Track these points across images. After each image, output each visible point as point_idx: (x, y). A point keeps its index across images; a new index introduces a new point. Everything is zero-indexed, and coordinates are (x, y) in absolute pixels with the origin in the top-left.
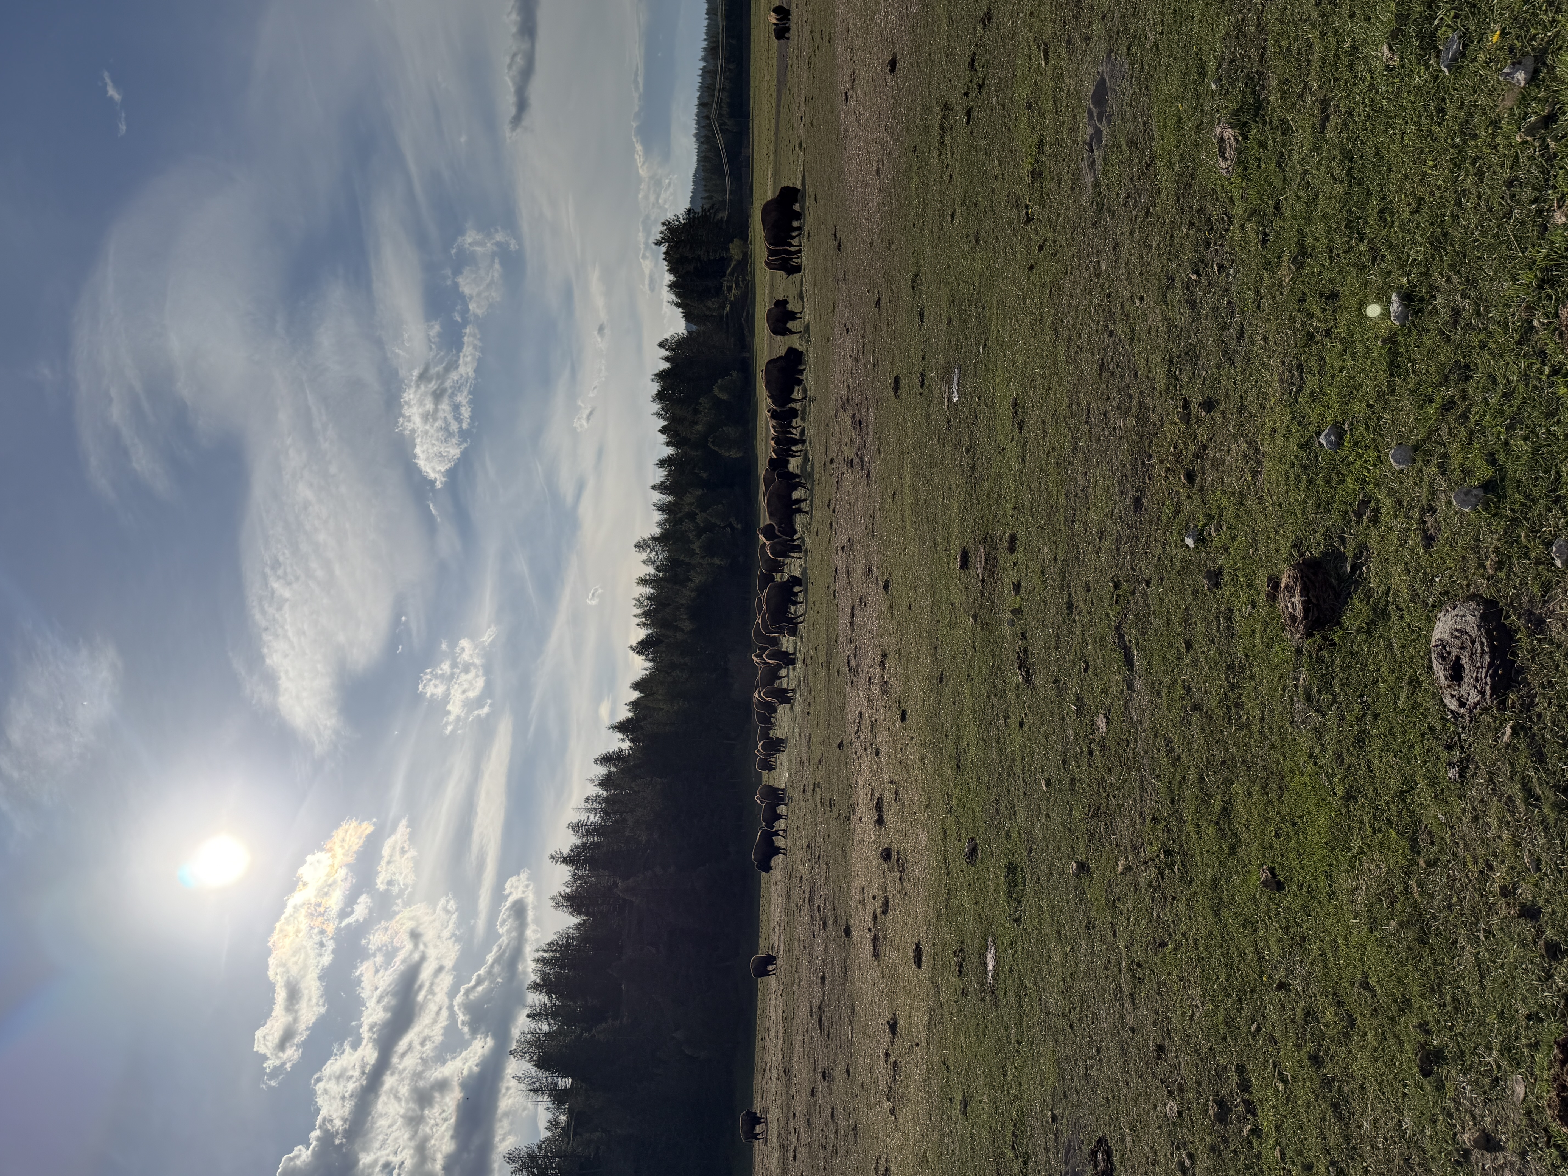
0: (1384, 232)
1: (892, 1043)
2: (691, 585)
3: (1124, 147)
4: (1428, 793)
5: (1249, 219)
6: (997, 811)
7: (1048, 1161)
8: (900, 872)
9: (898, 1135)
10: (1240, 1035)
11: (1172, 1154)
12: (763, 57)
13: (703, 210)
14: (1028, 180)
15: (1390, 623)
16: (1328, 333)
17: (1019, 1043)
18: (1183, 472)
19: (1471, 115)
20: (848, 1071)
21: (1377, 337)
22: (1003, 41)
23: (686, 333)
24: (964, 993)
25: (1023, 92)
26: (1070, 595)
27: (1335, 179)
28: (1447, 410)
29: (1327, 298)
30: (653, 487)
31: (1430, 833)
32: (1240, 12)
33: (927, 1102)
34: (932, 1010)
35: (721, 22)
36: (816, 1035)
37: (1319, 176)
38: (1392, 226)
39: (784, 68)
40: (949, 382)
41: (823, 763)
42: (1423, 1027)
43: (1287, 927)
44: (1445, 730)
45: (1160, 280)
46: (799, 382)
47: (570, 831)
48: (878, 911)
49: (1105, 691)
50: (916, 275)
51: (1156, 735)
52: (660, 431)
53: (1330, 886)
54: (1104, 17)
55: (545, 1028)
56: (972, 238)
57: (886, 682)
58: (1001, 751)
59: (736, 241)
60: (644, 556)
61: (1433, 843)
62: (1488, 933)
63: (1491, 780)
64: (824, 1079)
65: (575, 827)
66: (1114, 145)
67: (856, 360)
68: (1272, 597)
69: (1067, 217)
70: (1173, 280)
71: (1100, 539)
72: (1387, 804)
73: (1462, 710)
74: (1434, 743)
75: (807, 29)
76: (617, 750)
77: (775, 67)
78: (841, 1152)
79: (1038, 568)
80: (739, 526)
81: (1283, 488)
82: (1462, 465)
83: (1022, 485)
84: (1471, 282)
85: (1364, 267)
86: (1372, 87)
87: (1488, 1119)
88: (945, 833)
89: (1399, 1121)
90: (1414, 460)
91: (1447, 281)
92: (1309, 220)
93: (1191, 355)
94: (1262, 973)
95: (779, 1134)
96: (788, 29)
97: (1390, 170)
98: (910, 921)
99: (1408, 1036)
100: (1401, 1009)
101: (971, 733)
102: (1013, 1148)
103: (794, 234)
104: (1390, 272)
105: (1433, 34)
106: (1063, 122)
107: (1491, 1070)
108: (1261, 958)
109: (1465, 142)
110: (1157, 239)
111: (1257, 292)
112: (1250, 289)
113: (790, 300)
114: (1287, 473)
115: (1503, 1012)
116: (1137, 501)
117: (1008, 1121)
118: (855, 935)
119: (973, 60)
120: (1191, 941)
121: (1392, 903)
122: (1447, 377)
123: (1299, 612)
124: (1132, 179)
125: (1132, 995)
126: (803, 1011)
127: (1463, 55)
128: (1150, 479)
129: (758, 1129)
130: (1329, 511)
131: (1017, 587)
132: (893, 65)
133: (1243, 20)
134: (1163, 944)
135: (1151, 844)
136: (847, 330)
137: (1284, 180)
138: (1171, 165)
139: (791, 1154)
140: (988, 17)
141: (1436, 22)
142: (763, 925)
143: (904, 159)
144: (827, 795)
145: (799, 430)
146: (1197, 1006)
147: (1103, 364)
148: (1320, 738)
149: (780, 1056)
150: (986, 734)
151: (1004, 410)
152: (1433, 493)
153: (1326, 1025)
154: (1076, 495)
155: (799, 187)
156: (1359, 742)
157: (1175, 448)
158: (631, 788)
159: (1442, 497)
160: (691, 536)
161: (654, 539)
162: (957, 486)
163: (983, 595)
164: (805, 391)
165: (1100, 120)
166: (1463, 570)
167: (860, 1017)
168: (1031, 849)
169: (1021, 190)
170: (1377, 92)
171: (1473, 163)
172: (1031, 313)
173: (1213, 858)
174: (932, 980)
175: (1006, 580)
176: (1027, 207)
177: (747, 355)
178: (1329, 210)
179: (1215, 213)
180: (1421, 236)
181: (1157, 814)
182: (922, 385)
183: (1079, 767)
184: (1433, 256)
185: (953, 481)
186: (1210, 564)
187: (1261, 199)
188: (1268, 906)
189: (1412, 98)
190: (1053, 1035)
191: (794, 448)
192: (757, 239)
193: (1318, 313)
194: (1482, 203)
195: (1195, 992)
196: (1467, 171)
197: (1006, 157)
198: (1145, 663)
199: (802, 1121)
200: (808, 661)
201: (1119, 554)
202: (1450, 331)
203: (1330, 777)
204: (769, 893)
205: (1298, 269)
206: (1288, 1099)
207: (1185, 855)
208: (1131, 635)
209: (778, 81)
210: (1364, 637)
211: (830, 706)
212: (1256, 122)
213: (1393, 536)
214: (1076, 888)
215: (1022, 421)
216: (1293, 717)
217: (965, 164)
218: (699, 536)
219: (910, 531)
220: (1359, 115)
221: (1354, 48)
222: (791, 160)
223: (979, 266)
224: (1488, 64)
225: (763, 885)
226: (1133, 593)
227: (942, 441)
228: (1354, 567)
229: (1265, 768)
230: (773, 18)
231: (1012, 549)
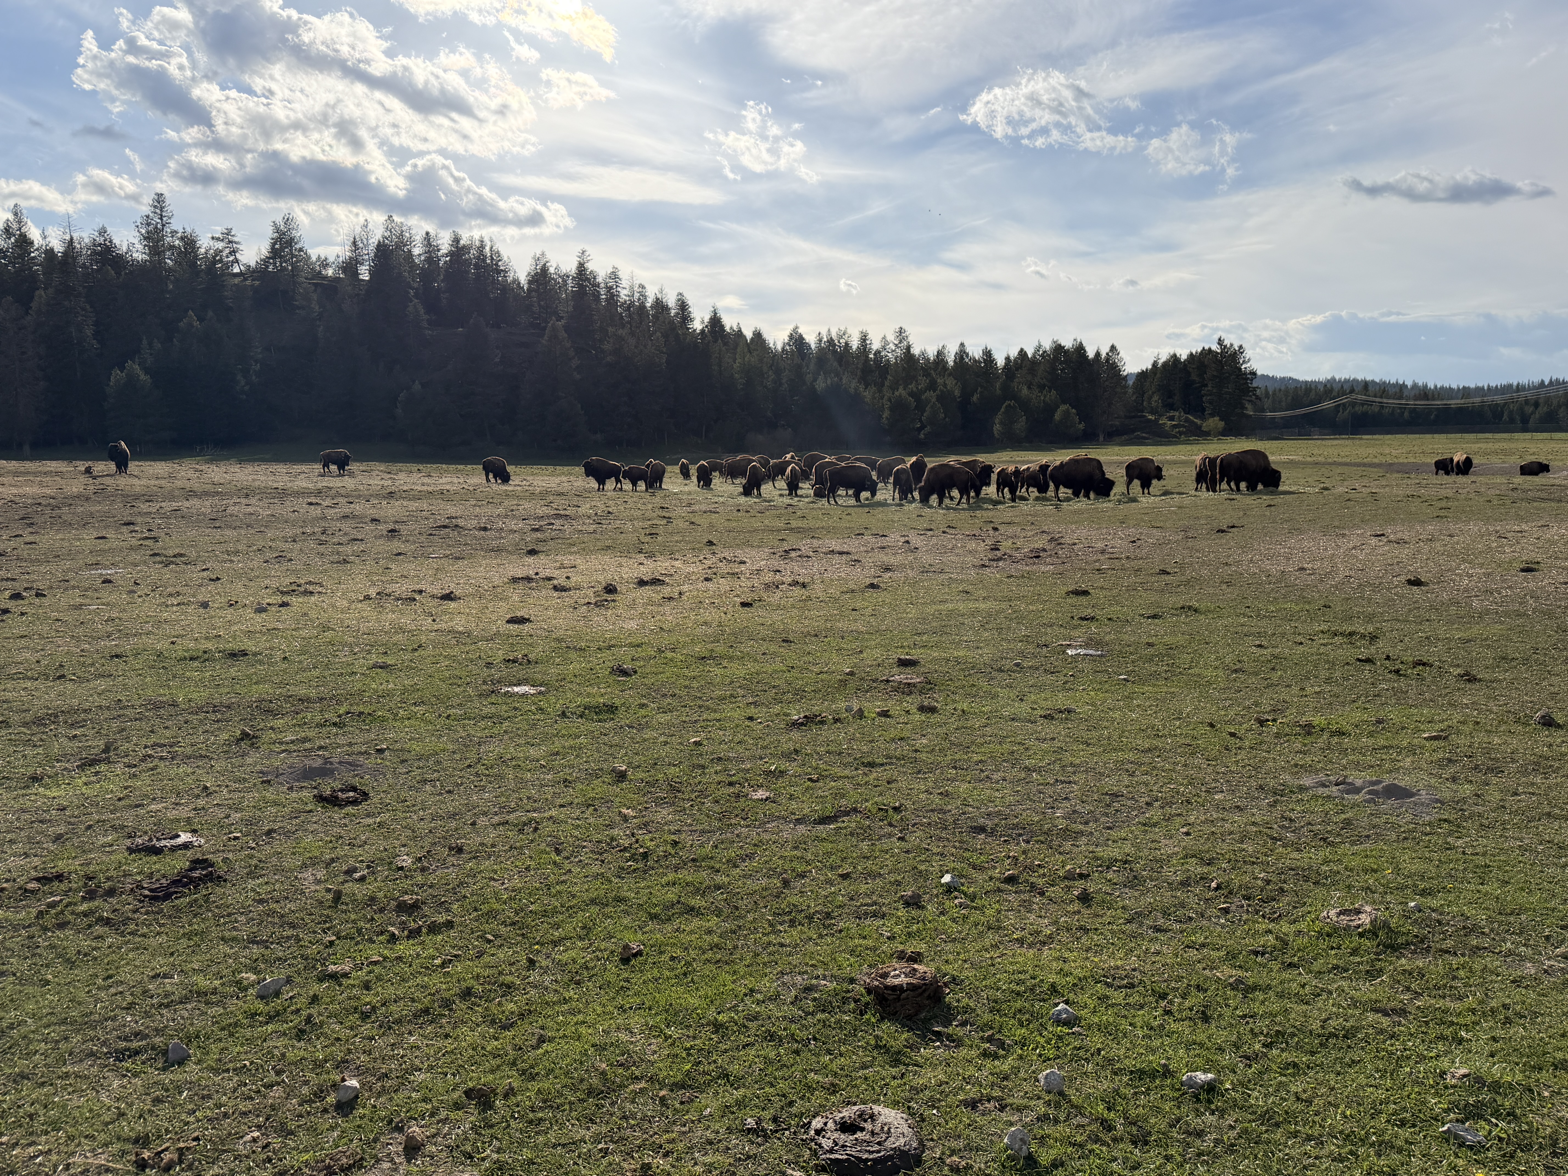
0: (1275, 1067)
1: (433, 596)
2: (861, 388)
3: (1343, 816)
4: (729, 1100)
5: (1277, 938)
6: (664, 696)
7: (339, 746)
8: (596, 603)
9: (345, 603)
10: (481, 924)
11: (362, 861)
12: (1416, 448)
13: (1255, 389)
14: (1303, 720)
15: (887, 1067)
16: (1168, 1012)
17: (448, 717)
18: (1016, 872)
19: (1400, 1151)
20: (399, 554)
21: (1169, 1059)
22: (1446, 695)
23: (1125, 373)
24: (489, 665)
25: (1394, 715)
26: (882, 765)
27: (1325, 1021)
28: (1102, 1124)
29: (1203, 1013)
30: (962, 345)
31: (692, 1101)
32: (1492, 930)
33: (381, 631)
34: (469, 634)
35: (1454, 403)
36: (431, 523)
37: (1325, 1006)
38: (1281, 1075)
39: (1405, 470)
40: (1087, 646)
41: (692, 526)
42: (510, 1093)
43: (587, 968)
44: (791, 1116)
45: (1208, 852)
46: (1076, 494)
47: (610, 270)
48: (555, 582)
49: (791, 797)
50: (1196, 611)
51: (755, 845)
52: (1022, 350)
53: (631, 1008)
54: (1478, 796)
55: (416, 251)
56: (1238, 666)
57: (777, 587)
58: (722, 699)
59: (1221, 424)
60: (891, 338)
61: (682, 1103)
62: (605, 1152)
63: (749, 1157)
64: (390, 531)
65: (614, 275)
66: (1344, 806)
67: (1103, 552)
68: (901, 956)
69: (1265, 761)
70: (1208, 864)
71: (941, 794)
72: (715, 1062)
73: (812, 1132)
74: (778, 1106)
75: (1450, 493)
76: (692, 316)
77: (1406, 461)
78: (321, 549)
79: (906, 734)
80: (922, 436)
81: (1011, 968)
82: (1049, 1136)
83: (988, 718)
84: (1231, 1149)
85: (1238, 1048)
86: (1422, 1058)
87: (434, 1149)
88: (638, 646)
89: (420, 1069)
90: (1049, 1092)
91: (1231, 1126)
92: (1281, 996)
93: (1134, 882)
94: (542, 945)
95: (330, 488)
96: (1447, 473)
97: (1338, 1074)
98: (550, 613)
99: (501, 1078)
100: (524, 1072)
101: (738, 670)
102: (348, 713)
103: (1232, 484)
104: (1235, 1072)
105: (1481, 1117)
106: (1364, 755)
107: (479, 1153)
108: (555, 943)
109: (1372, 1145)
110: (1250, 849)
111: (1203, 945)
112: (1206, 938)
113: (1162, 482)
114: (1026, 972)
115: (534, 1163)
116: (982, 829)
117: (373, 708)
118: (530, 560)
119: (1424, 664)
120: (563, 878)
121: (622, 1065)
122: (1135, 1124)
123: (890, 981)
124: (1310, 824)
125: (507, 822)
126: (452, 510)
127: (1461, 1145)
128: (1005, 841)
129: (333, 468)
130: (991, 1012)
131: (885, 714)
132: (1416, 583)
133: (1483, 933)
134: (558, 852)
135: (652, 840)
136: (1134, 542)
137: (1320, 973)
138: (1326, 862)
139: (314, 501)
140: (1471, 679)
141: (1493, 1120)
142: (528, 469)
143: (1317, 596)
144: (661, 530)
145: (1026, 495)
146: (503, 884)
147: (1117, 796)
148: (770, 999)
149: (405, 488)
150: (738, 684)
151: (1062, 700)
152: (1019, 1109)
153: (500, 1004)
154: (982, 771)
155: (1281, 488)
156: (771, 1036)
157: (1039, 865)
158: (655, 332)
159: (1015, 1118)
160: (912, 386)
161: (909, 348)
162: (981, 655)
163: (874, 681)
164: (1068, 500)
165: (1370, 792)
166: (947, 1136)
167: (453, 565)
168: (632, 727)
169: (1291, 715)
170: (1417, 1062)
171: (1351, 1153)
172: (1164, 726)
173: (645, 898)
174: (498, 634)
175: (890, 703)
176: (1274, 720)
177: (1101, 438)
178: (1293, 1015)
179: (1283, 904)
180: (1274, 1103)
181: (680, 845)
182: (1082, 619)
183: (716, 773)
184: (1254, 1113)
185: (986, 651)
186: (926, 897)
187: (1299, 950)
188: (605, 950)
189: (1413, 1096)
190: (459, 749)
191: (1006, 490)
192: (1224, 446)
193: (1187, 1004)
194: (1311, 1160)
195: (517, 882)
196: (1343, 1147)
197: (1325, 699)
198: (824, 835)
199: (347, 511)
200: (790, 510)
201: (927, 811)
202: (1180, 1128)
203: (734, 1008)
204: (559, 475)
205: (1231, 984)
206: (427, 968)
207: (645, 872)
208: (850, 823)
209: (1391, 465)
210: (873, 1042)
211: (749, 532)
212: (1378, 945)
213: (971, 1071)
214: (601, 769)
215: (1052, 718)
216: (787, 974)
217: (1315, 657)
218: (911, 394)
219: (931, 609)
220: (1392, 1045)
221: (1460, 1041)
222: (1309, 480)
223: (1209, 673)
224: (1454, 1168)
225: (566, 468)
226: (890, 825)
227: (1026, 639)
228: (938, 1034)
229: (735, 947)
230: (1459, 457)
231: (922, 709)
